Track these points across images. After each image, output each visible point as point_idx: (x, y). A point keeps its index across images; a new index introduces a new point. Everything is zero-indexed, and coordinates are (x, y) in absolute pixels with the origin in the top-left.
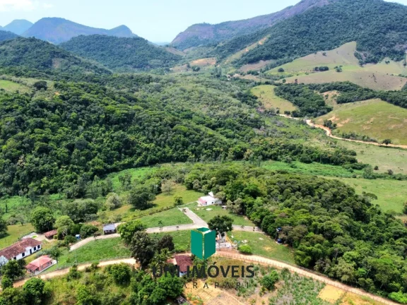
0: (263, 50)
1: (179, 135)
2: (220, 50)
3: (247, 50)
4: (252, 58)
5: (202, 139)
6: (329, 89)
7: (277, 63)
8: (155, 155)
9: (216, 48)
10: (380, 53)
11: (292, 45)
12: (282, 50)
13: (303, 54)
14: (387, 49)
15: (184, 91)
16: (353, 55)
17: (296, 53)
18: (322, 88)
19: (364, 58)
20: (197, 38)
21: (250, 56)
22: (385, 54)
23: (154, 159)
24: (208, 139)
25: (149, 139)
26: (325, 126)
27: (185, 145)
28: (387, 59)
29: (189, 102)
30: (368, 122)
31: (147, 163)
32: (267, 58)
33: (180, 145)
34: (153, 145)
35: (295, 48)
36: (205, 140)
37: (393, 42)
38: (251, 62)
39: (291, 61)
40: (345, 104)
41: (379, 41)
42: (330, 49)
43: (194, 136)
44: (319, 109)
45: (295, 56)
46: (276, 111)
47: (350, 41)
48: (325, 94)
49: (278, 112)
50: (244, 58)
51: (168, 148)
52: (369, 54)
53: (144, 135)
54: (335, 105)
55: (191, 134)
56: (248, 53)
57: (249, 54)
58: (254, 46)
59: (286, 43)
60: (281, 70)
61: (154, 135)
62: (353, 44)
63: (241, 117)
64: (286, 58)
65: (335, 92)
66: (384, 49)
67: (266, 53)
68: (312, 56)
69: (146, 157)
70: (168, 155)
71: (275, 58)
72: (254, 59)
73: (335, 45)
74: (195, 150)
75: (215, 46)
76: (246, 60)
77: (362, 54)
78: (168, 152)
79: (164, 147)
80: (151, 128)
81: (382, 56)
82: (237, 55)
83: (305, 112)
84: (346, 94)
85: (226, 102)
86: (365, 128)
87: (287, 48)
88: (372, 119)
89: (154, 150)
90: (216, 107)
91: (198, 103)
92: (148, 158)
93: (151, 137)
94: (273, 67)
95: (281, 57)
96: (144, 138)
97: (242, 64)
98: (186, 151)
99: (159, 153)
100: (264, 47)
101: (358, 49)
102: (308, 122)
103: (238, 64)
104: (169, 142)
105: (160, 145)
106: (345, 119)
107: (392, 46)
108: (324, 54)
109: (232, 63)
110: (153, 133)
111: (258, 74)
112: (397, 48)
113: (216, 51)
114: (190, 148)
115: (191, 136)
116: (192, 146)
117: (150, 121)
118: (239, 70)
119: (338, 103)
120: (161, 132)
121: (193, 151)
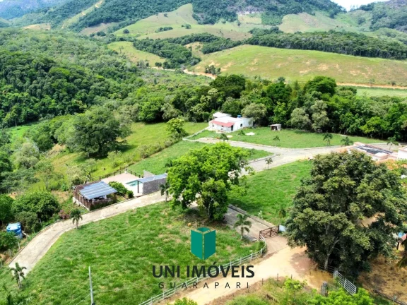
0: (102, 12)
1: (60, 80)
2: (53, 16)
3: (84, 13)
4: (93, 20)
5: (91, 85)
6: (191, 41)
7: (120, 26)
8: (31, 108)
9: (47, 14)
10: (215, 14)
11: (131, 7)
12: (121, 12)
13: (144, 16)
14: (220, 11)
15: (38, 41)
16: (191, 17)
17: (136, 15)
18: (183, 41)
19: (202, 19)
20: (19, 8)
21: (89, 19)
22: (220, 15)
23: (31, 115)
24: (99, 84)
25: (18, 88)
26: (206, 72)
27: (72, 93)
28: (222, 20)
29: (48, 52)
30: (253, 63)
31: (22, 119)
32: (108, 20)
33: (65, 93)
34: (26, 94)
35: (135, 10)
36: (96, 85)
37: (225, 3)
38: (92, 25)
39: (134, 22)
40: (212, 54)
41: (212, 4)
42: (169, 11)
43: (80, 80)
44: (189, 59)
45: (136, 19)
46: (145, 63)
47: (186, 3)
48: (188, 46)
49: (147, 65)
50: (84, 22)
51: (47, 98)
52: (205, 15)
53: (8, 82)
54: (202, 56)
55: (75, 78)
56: (85, 17)
57: (88, 17)
58: (90, 10)
59: (124, 5)
60: (126, 32)
61: (24, 82)
62: (190, 6)
63: (116, 66)
64: (128, 20)
65: (198, 44)
66: (218, 11)
67: (106, 15)
68: (154, 17)
69: (19, 112)
70: (50, 107)
71: (116, 21)
72: (95, 21)
73: (173, 7)
74: (86, 98)
75: (46, 12)
76: (86, 23)
77: (199, 15)
78: (50, 103)
79: (42, 97)
80: (17, 72)
81: (217, 17)
82: (74, 19)
83: (177, 63)
84: (211, 43)
85: (94, 51)
86: (252, 69)
87: (126, 10)
88: (256, 60)
89: (29, 101)
90: (84, 56)
91: (61, 53)
92: (24, 113)
93: (20, 84)
94: (115, 29)
95: (122, 19)
96: (10, 86)
97: (81, 27)
98: (74, 101)
99: (36, 106)
100: (102, 9)
101: (195, 11)
102: (186, 71)
103: (77, 27)
104: (47, 90)
105: (35, 95)
106: (226, 64)
107: (224, 7)
108: (165, 15)
109: (69, 27)
110: (22, 78)
111: (104, 35)
112: (229, 9)
113: (48, 17)
114: (78, 96)
115: (76, 81)
116: (81, 93)
117: (14, 63)
118: (80, 34)
119: (205, 53)
120: (32, 78)
121: (84, 100)
